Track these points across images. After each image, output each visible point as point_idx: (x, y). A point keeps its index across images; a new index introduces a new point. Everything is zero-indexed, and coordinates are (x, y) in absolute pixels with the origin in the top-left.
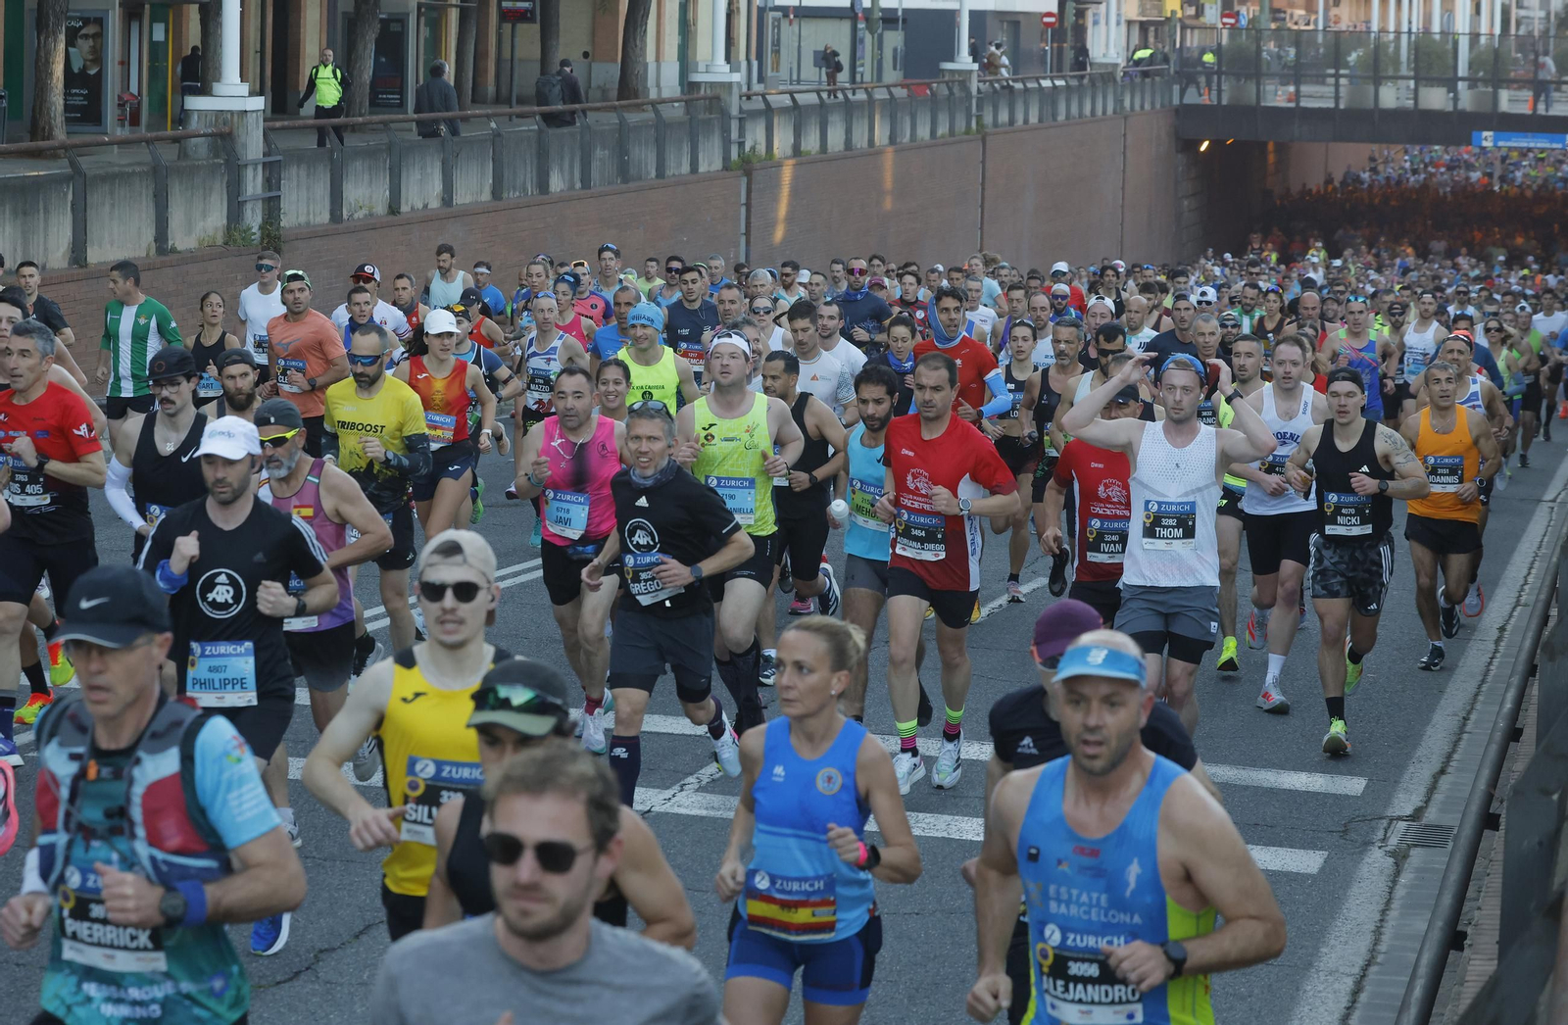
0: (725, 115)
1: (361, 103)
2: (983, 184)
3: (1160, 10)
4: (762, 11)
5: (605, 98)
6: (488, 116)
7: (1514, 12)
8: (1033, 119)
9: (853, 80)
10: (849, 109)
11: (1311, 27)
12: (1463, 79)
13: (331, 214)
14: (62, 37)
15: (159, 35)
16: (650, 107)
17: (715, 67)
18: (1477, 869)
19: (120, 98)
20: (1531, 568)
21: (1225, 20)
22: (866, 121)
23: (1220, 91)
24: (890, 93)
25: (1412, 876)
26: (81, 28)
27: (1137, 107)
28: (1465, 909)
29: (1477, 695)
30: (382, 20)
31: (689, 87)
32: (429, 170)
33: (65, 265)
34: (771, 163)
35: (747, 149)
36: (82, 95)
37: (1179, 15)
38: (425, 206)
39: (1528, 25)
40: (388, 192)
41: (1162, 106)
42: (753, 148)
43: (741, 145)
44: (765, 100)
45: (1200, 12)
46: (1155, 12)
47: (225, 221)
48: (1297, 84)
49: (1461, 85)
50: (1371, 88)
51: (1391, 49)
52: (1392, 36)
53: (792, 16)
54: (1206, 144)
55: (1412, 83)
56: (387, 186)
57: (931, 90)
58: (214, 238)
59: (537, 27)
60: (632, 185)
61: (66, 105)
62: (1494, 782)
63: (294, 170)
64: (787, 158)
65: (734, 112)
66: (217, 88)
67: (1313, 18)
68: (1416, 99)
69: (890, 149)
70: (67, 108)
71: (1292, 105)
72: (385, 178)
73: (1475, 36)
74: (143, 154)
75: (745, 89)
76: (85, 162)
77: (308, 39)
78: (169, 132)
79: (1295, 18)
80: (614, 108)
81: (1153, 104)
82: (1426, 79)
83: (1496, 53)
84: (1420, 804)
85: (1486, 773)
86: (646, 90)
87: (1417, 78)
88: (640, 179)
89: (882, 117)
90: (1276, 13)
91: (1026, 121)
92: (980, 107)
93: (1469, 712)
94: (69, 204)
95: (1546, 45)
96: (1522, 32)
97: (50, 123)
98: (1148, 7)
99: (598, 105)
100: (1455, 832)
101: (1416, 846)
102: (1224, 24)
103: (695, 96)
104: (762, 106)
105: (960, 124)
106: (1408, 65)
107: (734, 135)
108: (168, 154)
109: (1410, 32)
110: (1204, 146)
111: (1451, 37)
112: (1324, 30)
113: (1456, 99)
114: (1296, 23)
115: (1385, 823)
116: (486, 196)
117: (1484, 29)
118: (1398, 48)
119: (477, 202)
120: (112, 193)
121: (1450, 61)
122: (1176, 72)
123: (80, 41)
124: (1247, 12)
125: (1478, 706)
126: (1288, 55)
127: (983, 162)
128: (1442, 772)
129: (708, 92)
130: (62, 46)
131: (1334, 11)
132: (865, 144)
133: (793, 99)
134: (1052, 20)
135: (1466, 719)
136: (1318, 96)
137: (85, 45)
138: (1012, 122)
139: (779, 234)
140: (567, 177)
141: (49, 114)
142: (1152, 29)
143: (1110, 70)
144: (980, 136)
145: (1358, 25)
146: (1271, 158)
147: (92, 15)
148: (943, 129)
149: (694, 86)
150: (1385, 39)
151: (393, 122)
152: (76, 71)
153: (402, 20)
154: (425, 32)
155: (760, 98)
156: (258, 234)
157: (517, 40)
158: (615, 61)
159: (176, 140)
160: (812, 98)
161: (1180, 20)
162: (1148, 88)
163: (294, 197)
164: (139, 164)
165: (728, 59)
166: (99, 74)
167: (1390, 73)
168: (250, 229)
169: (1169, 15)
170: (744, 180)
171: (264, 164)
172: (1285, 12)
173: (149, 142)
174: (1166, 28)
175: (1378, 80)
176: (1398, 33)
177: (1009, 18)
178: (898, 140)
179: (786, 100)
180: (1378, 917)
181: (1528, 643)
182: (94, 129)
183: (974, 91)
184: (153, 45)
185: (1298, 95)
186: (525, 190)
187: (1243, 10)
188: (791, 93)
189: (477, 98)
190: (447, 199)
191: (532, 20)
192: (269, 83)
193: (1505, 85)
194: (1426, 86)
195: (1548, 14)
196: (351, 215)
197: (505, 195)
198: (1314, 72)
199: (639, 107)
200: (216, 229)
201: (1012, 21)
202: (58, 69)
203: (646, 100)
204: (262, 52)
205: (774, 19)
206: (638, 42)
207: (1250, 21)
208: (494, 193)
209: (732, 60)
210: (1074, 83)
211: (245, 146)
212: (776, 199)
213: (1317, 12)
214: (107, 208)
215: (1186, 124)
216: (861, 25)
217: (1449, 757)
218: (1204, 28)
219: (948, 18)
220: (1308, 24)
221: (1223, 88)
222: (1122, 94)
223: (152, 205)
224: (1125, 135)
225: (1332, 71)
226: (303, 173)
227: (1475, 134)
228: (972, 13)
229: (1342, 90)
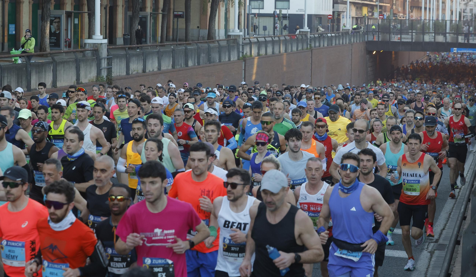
0: (238, 44)
1: (134, 41)
2: (311, 64)
3: (362, 14)
4: (248, 15)
5: (203, 39)
6: (171, 45)
7: (462, 14)
8: (326, 45)
9: (274, 34)
10: (273, 42)
11: (405, 19)
12: (448, 33)
13: (127, 72)
14: (49, 22)
15: (76, 21)
16: (217, 42)
17: (235, 31)
18: (454, 256)
19: (65, 40)
20: (468, 172)
21: (380, 17)
22: (278, 46)
23: (379, 37)
24: (285, 38)
25: (435, 258)
26: (54, 20)
27: (355, 41)
28: (450, 268)
29: (453, 207)
30: (140, 18)
31: (228, 36)
32: (154, 60)
33: (51, 87)
34: (251, 58)
35: (244, 54)
36: (54, 39)
37: (367, 15)
38: (153, 70)
39: (466, 18)
40: (142, 66)
41: (362, 41)
42: (246, 54)
43: (243, 53)
44: (250, 40)
45: (373, 15)
46: (360, 14)
47: (96, 75)
48: (401, 35)
49: (447, 35)
50: (422, 36)
51: (427, 25)
52: (428, 21)
53: (257, 16)
54: (375, 52)
55: (433, 34)
56: (142, 65)
57: (297, 37)
58: (93, 79)
59: (184, 19)
60: (212, 64)
61: (50, 42)
62: (459, 231)
63: (116, 60)
64: (256, 56)
65: (241, 43)
66: (94, 37)
67: (405, 16)
68: (435, 39)
69: (285, 54)
70: (50, 43)
71: (399, 41)
72: (142, 62)
73: (451, 21)
74: (72, 56)
75: (243, 37)
76: (56, 58)
77: (119, 23)
78: (80, 49)
79: (400, 16)
80: (207, 42)
81: (360, 41)
82: (437, 33)
83: (457, 25)
84: (437, 238)
85: (456, 229)
86: (215, 37)
87: (435, 33)
88: (214, 62)
89: (283, 45)
90: (395, 15)
91: (324, 46)
92: (310, 42)
93: (451, 212)
94: (52, 70)
95: (472, 23)
96: (465, 19)
97: (45, 47)
98: (358, 13)
99: (202, 41)
100: (447, 246)
101: (436, 250)
102: (380, 18)
103: (230, 39)
104: (249, 42)
105: (305, 47)
106: (432, 29)
107: (241, 50)
108: (80, 56)
109: (433, 20)
110: (374, 53)
111: (445, 21)
112: (408, 19)
113: (446, 39)
114: (400, 17)
115: (427, 243)
116: (170, 67)
117: (454, 19)
118: (429, 24)
119: (168, 69)
120: (64, 67)
121: (444, 28)
122: (366, 32)
123: (54, 24)
124: (386, 14)
125: (454, 211)
126: (398, 27)
127: (312, 57)
128: (444, 229)
129: (233, 38)
130: (49, 25)
131: (411, 14)
132: (278, 52)
133: (258, 40)
134: (331, 17)
135: (450, 214)
136: (407, 38)
137: (55, 25)
138: (319, 46)
139: (254, 77)
140: (193, 62)
141: (45, 44)
142: (359, 19)
143: (347, 31)
144: (311, 50)
145: (418, 18)
146: (393, 56)
147: (57, 16)
148: (300, 48)
149: (230, 36)
150: (426, 22)
151: (144, 46)
152: (53, 32)
153: (146, 17)
154: (152, 21)
155: (248, 39)
156: (106, 78)
157: (178, 23)
158: (207, 29)
159: (81, 52)
160: (263, 39)
161: (367, 17)
162: (358, 36)
163: (116, 68)
164: (71, 58)
165: (239, 28)
166: (59, 33)
167: (427, 31)
168: (103, 77)
169: (364, 15)
170: (244, 62)
171: (107, 58)
172: (397, 14)
173: (74, 52)
174: (363, 19)
175: (424, 33)
176: (429, 20)
177: (319, 16)
178: (287, 51)
179: (255, 40)
180: (426, 270)
181: (468, 193)
182: (58, 49)
183: (309, 37)
184: (75, 25)
185: (401, 38)
186: (181, 66)
187: (385, 14)
188: (257, 38)
189: (167, 40)
190: (159, 68)
191: (183, 17)
192: (108, 35)
193: (460, 35)
194: (437, 35)
195: (472, 14)
196: (132, 73)
197: (176, 67)
198: (405, 31)
199: (213, 42)
200: (94, 77)
201: (320, 17)
202: (48, 31)
203: (216, 40)
204: (106, 26)
205: (252, 17)
206: (213, 24)
207: (387, 17)
208: (172, 66)
209: (240, 28)
210: (337, 35)
211: (102, 53)
212: (252, 68)
213: (406, 14)
214: (62, 71)
215: (369, 46)
216: (276, 19)
217: (445, 225)
218: (374, 19)
219: (301, 16)
220: (404, 18)
221: (380, 36)
222: (351, 38)
223: (75, 70)
224: (352, 50)
225: (411, 31)
226: (118, 61)
227: (451, 49)
228: (308, 15)
229: (413, 36)
